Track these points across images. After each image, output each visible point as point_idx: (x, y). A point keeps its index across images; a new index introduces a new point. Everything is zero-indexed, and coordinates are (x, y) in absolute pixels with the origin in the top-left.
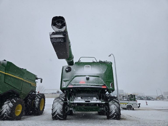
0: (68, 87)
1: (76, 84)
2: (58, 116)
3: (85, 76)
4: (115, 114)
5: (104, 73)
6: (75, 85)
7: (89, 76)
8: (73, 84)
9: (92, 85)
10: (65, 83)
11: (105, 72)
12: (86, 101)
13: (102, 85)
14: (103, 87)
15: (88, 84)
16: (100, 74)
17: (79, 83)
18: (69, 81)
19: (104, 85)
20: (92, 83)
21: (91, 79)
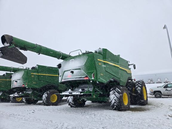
0: (62, 81)
3: (70, 70)
4: (115, 104)
6: (65, 79)
7: (73, 70)
9: (76, 78)
11: (85, 64)
12: (70, 93)
13: (84, 76)
14: (85, 79)
15: (73, 77)
16: (80, 66)
17: (67, 77)
19: (87, 77)
20: (76, 76)
21: (75, 71)
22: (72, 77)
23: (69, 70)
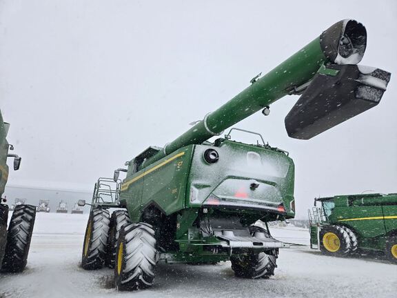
1: (228, 197)
2: (141, 277)
3: (249, 179)
5: (285, 176)
6: (224, 199)
7: (257, 180)
8: (219, 196)
9: (260, 204)
10: (199, 192)
11: (287, 176)
12: (255, 244)
14: (278, 210)
15: (254, 200)
16: (278, 178)
18: (212, 189)
19: (282, 205)
22: (250, 200)
23: (247, 179)
